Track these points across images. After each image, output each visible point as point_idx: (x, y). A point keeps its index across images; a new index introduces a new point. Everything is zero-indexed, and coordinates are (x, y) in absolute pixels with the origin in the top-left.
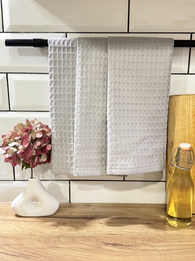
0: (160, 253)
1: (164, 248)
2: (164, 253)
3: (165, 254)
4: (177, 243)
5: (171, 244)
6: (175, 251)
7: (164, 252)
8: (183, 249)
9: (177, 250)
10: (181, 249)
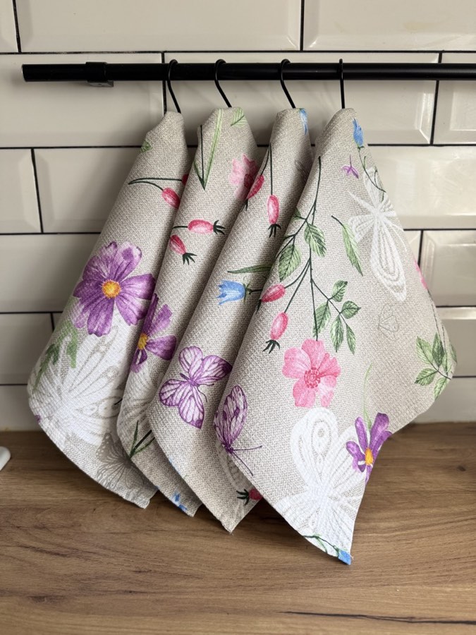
0: (385, 537)
1: (393, 524)
2: (394, 536)
3: (397, 538)
4: (417, 511)
5: (405, 512)
6: (418, 530)
7: (394, 534)
8: (433, 525)
9: (420, 527)
10: (429, 526)
